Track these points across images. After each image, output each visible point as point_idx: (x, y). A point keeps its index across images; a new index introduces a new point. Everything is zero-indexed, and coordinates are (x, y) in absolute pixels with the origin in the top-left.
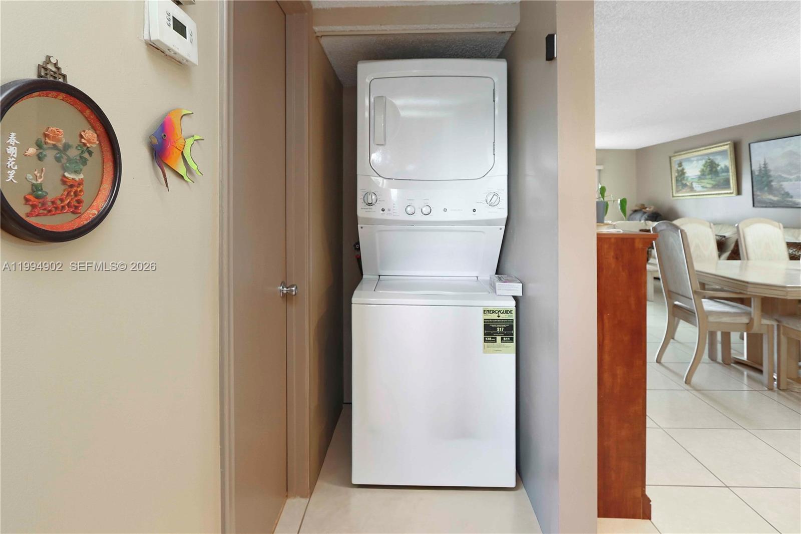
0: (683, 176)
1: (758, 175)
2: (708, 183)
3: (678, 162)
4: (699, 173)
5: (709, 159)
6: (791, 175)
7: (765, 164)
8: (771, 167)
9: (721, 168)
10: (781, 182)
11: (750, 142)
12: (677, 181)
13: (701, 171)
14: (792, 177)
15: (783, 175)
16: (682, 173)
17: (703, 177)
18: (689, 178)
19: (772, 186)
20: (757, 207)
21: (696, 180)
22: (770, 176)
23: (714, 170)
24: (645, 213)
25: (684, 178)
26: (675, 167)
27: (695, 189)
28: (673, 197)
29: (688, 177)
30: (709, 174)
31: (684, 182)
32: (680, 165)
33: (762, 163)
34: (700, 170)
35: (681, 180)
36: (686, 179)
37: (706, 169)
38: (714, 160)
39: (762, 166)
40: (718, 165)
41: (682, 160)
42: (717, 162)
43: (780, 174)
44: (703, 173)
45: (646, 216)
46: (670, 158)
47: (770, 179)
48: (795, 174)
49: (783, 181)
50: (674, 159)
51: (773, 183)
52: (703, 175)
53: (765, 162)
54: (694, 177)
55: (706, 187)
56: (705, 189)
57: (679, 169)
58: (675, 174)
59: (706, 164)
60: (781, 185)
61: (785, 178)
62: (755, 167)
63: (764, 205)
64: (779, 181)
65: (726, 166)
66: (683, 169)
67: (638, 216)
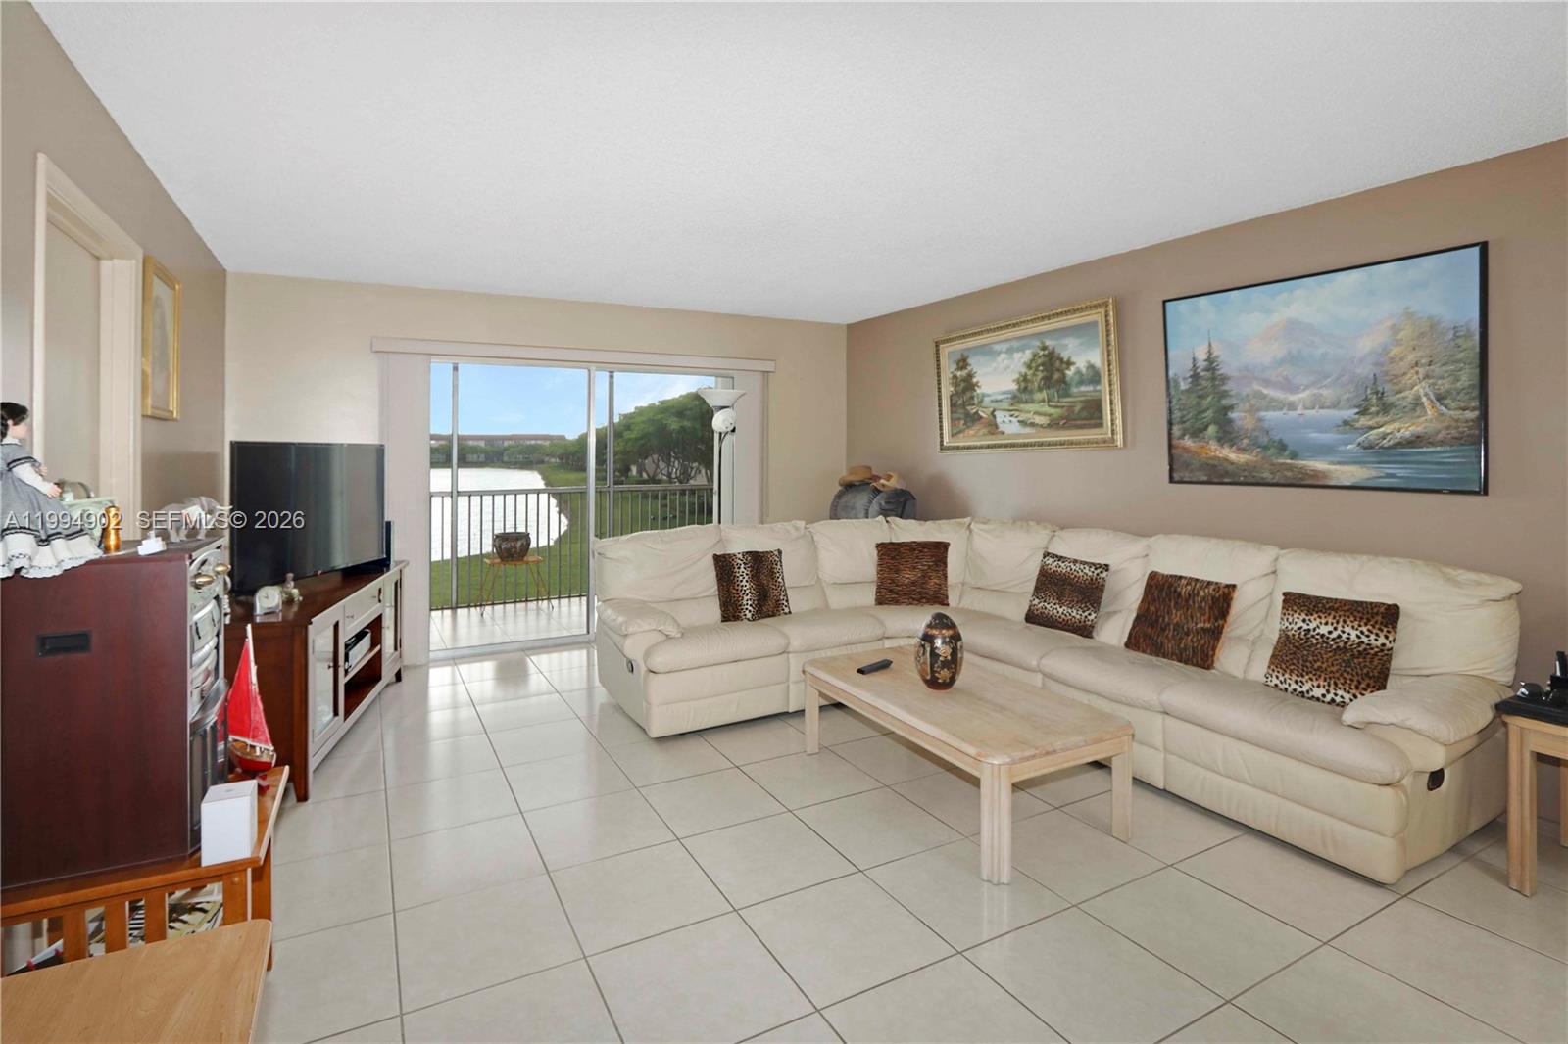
0: (969, 394)
1: (1187, 391)
2: (1036, 413)
3: (959, 357)
4: (1014, 387)
5: (1044, 348)
6: (1295, 389)
7: (1210, 360)
8: (1228, 366)
9: (1078, 372)
10: (1259, 410)
11: (1165, 298)
12: (953, 405)
13: (1018, 381)
14: (1293, 398)
15: (1265, 391)
16: (966, 386)
17: (1024, 397)
18: (987, 399)
19: (1230, 421)
20: (1181, 482)
21: (1006, 405)
22: (1225, 394)
23: (1057, 376)
24: (877, 491)
25: (972, 398)
26: (948, 369)
27: (1002, 427)
28: (942, 447)
29: (984, 395)
30: (1040, 389)
31: (972, 410)
32: (962, 363)
33: (1201, 356)
34: (1017, 376)
35: (964, 406)
36: (976, 401)
37: (1034, 375)
38: (1057, 351)
39: (1202, 364)
40: (1069, 364)
41: (969, 349)
42: (1065, 355)
43: (1256, 386)
44: (1023, 385)
45: (880, 500)
46: (937, 345)
47: (1224, 402)
48: (1307, 387)
49: (1267, 409)
50: (945, 349)
51: (1233, 415)
52: (1024, 391)
53: (1210, 352)
54: (1000, 397)
55: (1033, 425)
56: (1028, 430)
57: (959, 374)
58: (947, 389)
59: (1032, 361)
60: (1260, 420)
61: (1273, 400)
62: (1180, 367)
63: (1205, 478)
64: (1253, 410)
65: (1091, 367)
66: (970, 376)
67: (861, 500)
